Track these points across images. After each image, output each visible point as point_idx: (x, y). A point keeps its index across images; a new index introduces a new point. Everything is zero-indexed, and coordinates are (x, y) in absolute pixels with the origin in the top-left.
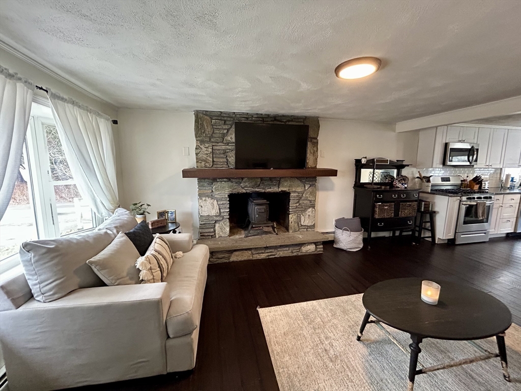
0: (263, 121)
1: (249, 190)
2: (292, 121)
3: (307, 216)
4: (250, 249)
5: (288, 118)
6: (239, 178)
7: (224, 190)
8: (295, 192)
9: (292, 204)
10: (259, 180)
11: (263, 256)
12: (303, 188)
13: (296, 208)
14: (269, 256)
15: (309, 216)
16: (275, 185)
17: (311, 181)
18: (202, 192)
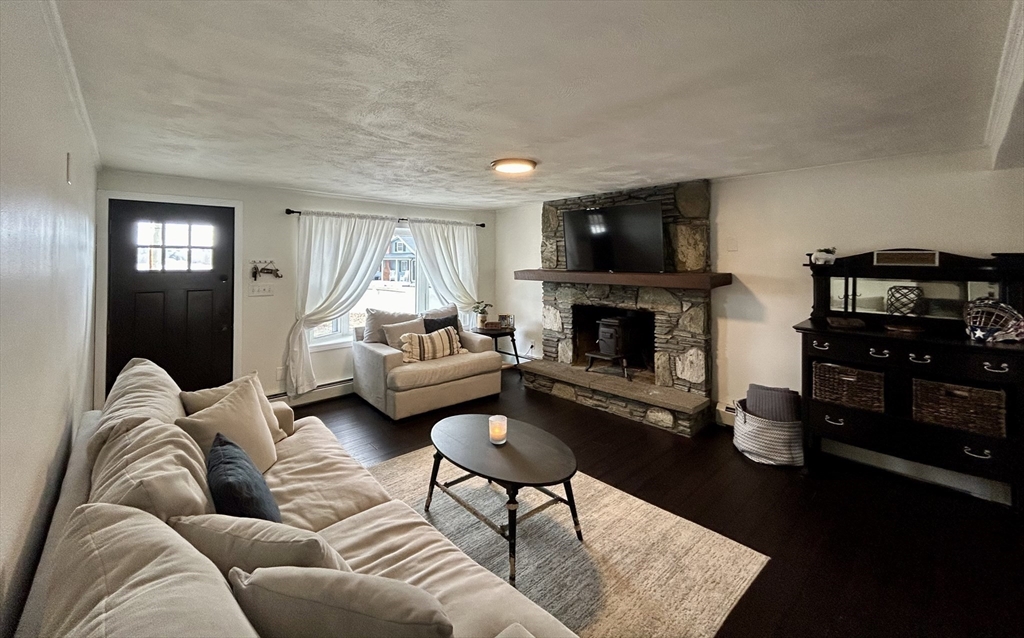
0: (614, 202)
1: (595, 302)
2: (656, 195)
3: (688, 362)
4: (573, 386)
5: (650, 192)
6: (583, 284)
7: (567, 299)
8: (662, 313)
9: (660, 335)
10: (607, 289)
11: (589, 403)
12: (678, 308)
13: (667, 342)
14: (596, 405)
15: (692, 363)
16: (631, 298)
17: (693, 297)
18: (546, 298)
